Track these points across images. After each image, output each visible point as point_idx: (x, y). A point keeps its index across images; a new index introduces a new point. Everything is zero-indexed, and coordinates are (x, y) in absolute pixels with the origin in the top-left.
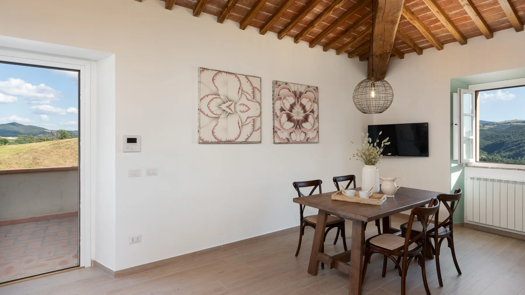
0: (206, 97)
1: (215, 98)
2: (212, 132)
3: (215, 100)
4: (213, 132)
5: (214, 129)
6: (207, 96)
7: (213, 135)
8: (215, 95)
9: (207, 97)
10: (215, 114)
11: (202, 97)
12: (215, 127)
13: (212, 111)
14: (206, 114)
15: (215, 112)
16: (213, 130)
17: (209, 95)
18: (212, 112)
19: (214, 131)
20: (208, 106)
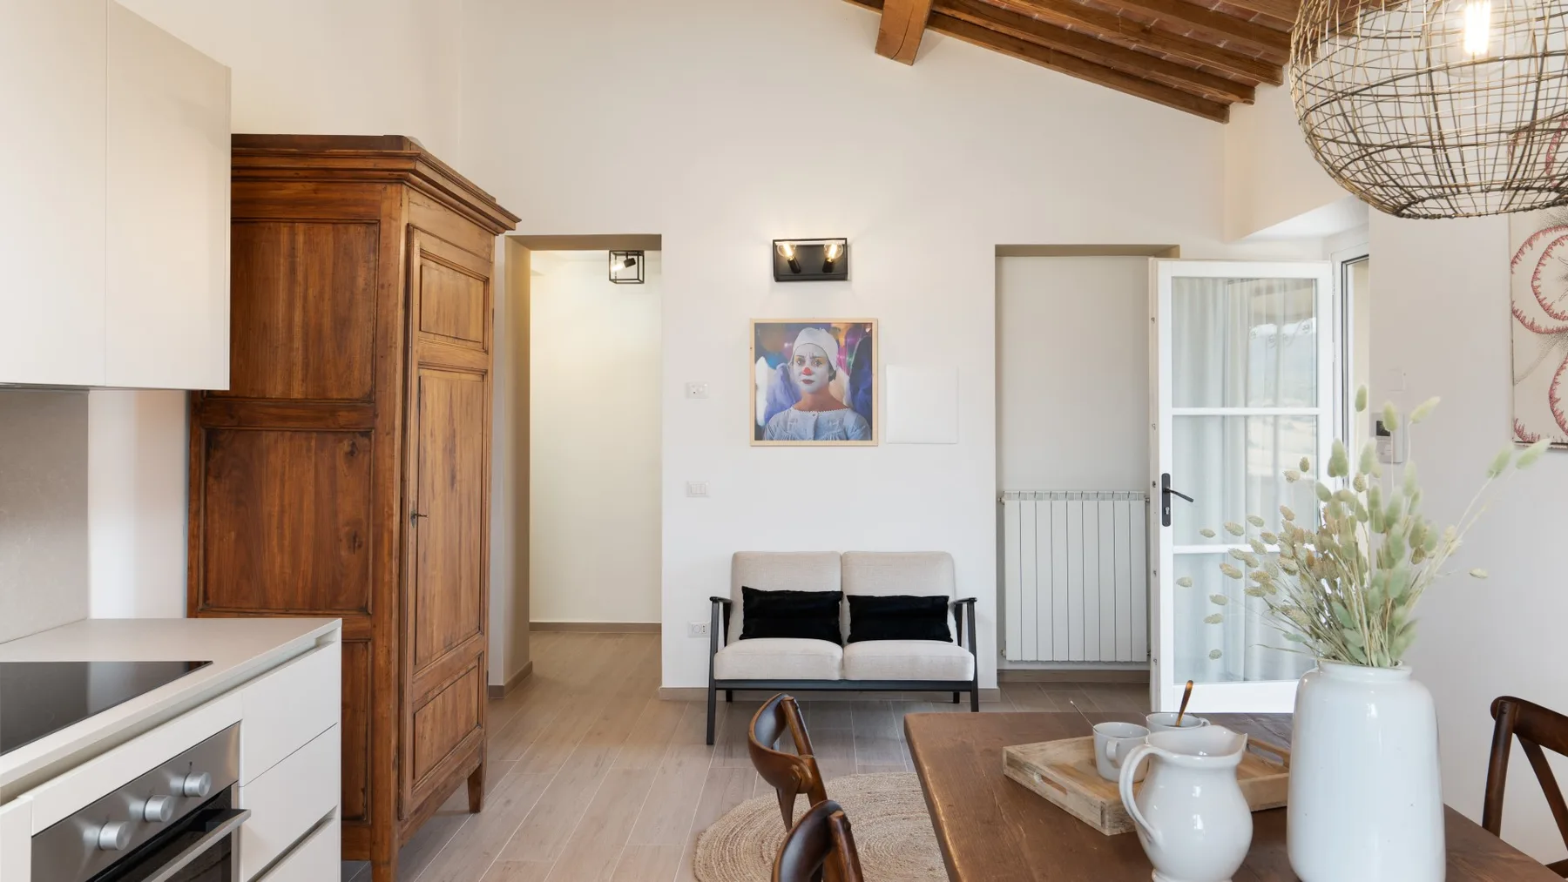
0: (1527, 250)
1: (1554, 243)
2: (1551, 397)
3: (1557, 250)
4: (1552, 400)
5: (1555, 382)
6: (1529, 242)
7: (1552, 410)
8: (1557, 228)
9: (1531, 245)
10: (1556, 316)
11: (1515, 254)
12: (1558, 374)
13: (1547, 302)
14: (1528, 320)
15: (1557, 309)
16: (1551, 389)
17: (1536, 235)
18: (1547, 309)
19: (1557, 396)
20: (1536, 283)
